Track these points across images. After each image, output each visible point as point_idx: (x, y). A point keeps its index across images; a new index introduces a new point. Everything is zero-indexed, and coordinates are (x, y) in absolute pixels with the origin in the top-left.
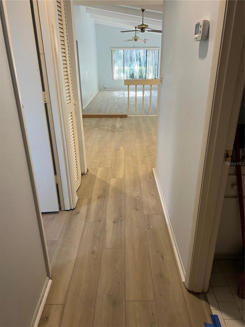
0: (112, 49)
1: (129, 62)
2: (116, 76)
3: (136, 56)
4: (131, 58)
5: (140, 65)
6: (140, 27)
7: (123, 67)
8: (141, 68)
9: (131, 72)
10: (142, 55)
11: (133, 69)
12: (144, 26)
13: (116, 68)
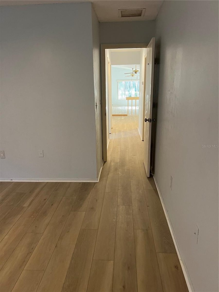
0: (117, 81)
1: (129, 89)
2: (120, 97)
3: (133, 85)
4: (130, 86)
5: (136, 91)
6: (135, 71)
7: (124, 92)
8: (136, 92)
9: (130, 95)
10: (137, 84)
11: (131, 93)
12: (137, 71)
13: (120, 92)
